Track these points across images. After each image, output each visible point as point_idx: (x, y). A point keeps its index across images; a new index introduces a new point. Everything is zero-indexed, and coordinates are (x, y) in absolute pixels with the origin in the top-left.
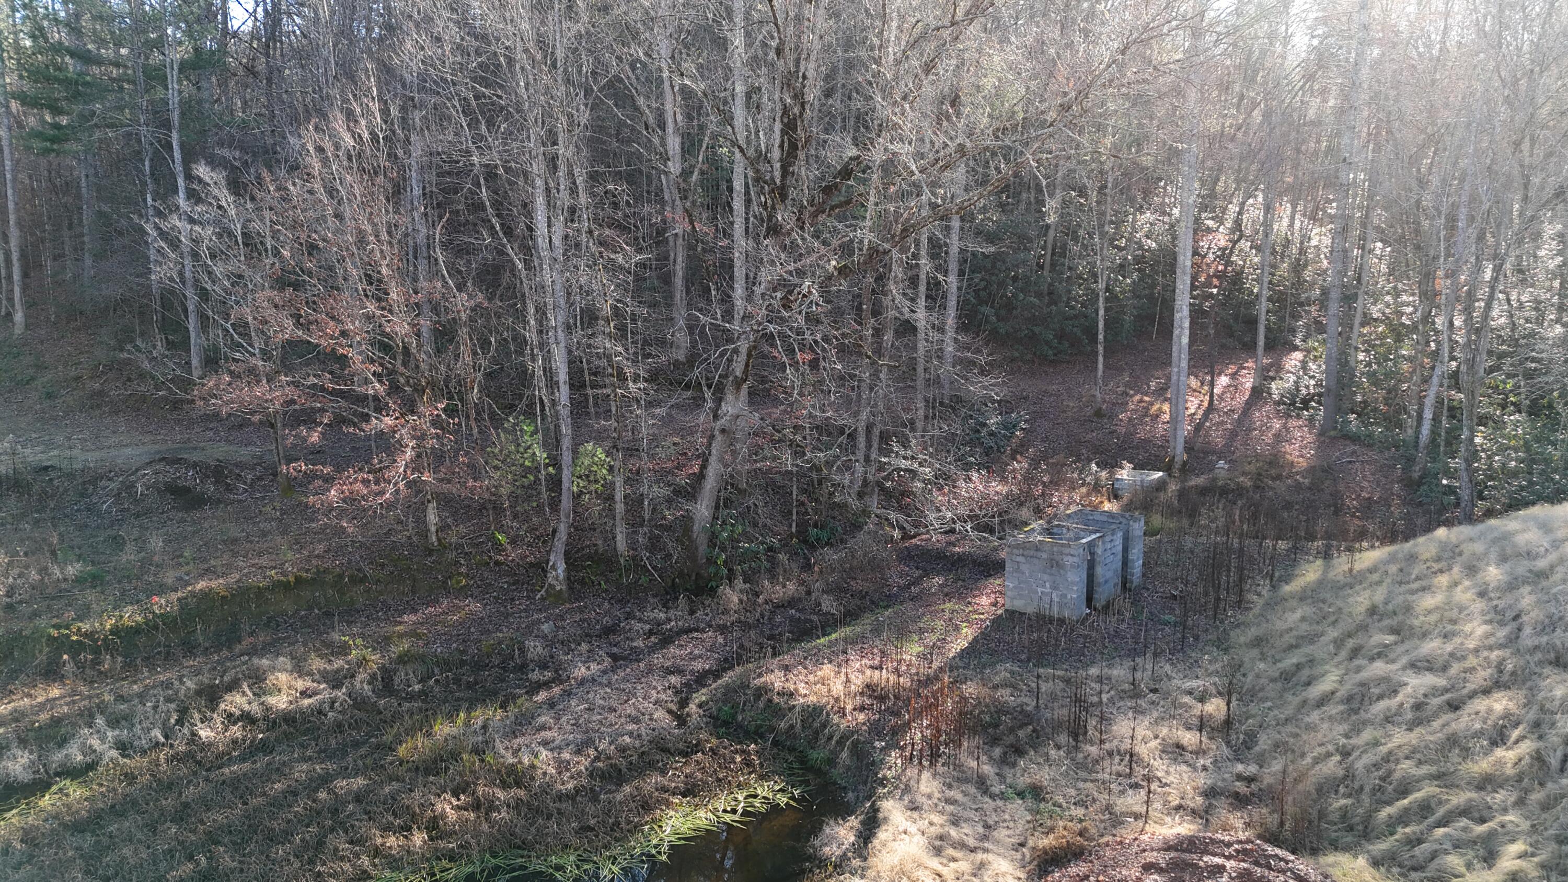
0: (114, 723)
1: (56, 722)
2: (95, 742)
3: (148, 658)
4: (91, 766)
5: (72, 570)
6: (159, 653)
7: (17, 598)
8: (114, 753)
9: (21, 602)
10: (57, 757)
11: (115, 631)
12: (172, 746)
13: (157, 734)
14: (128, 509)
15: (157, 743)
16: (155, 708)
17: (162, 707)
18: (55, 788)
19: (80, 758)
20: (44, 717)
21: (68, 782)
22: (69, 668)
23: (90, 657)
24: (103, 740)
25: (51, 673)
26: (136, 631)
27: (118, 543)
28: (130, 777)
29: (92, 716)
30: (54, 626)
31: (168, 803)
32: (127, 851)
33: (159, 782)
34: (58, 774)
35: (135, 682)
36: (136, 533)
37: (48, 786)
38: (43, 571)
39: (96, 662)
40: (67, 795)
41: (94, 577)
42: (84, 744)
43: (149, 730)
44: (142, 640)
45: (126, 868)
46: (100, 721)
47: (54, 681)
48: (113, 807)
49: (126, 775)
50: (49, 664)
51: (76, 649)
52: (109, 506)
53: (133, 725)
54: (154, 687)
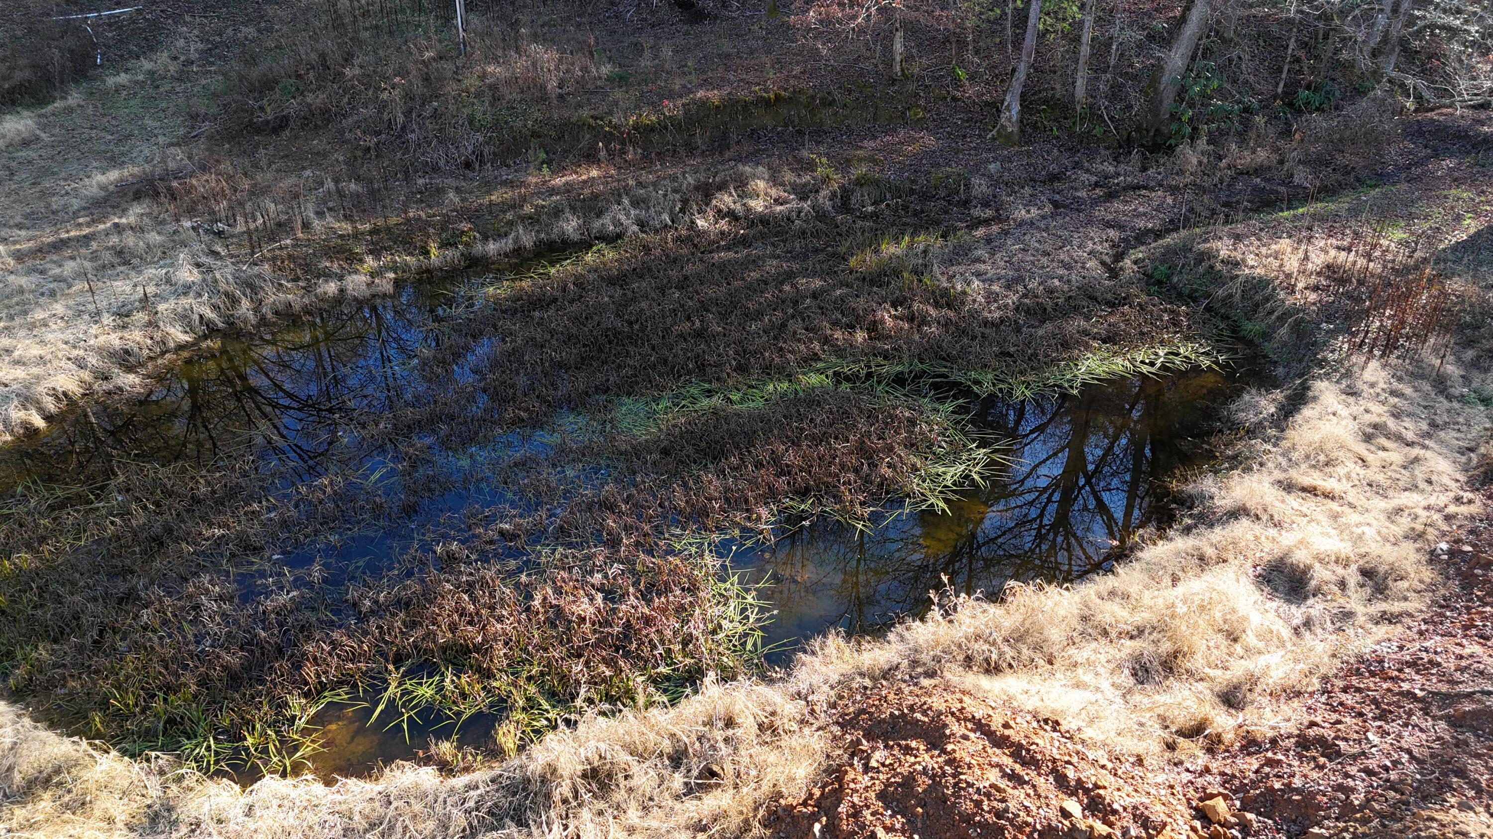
0: (635, 204)
1: (595, 197)
2: (623, 218)
3: (660, 154)
4: (619, 236)
5: (606, 70)
6: (668, 150)
7: (566, 90)
8: (635, 228)
9: (568, 94)
10: (597, 224)
11: (636, 127)
12: (676, 229)
13: (666, 217)
14: (646, 19)
15: (666, 225)
16: (665, 195)
17: (670, 196)
18: (595, 248)
19: (611, 228)
20: (587, 191)
21: (603, 245)
22: (603, 154)
23: (618, 147)
24: (628, 215)
25: (591, 158)
26: (651, 129)
27: (638, 49)
28: (647, 249)
29: (620, 196)
30: (592, 117)
31: (673, 273)
32: (644, 305)
33: (667, 256)
34: (597, 238)
35: (650, 173)
36: (651, 41)
37: (590, 246)
38: (584, 69)
39: (623, 152)
40: (604, 255)
41: (621, 78)
42: (614, 217)
43: (660, 213)
44: (655, 137)
45: (644, 317)
46: (626, 201)
47: (593, 163)
48: (634, 269)
49: (644, 247)
50: (589, 149)
51: (608, 138)
52: (632, 16)
53: (649, 208)
54: (664, 179)
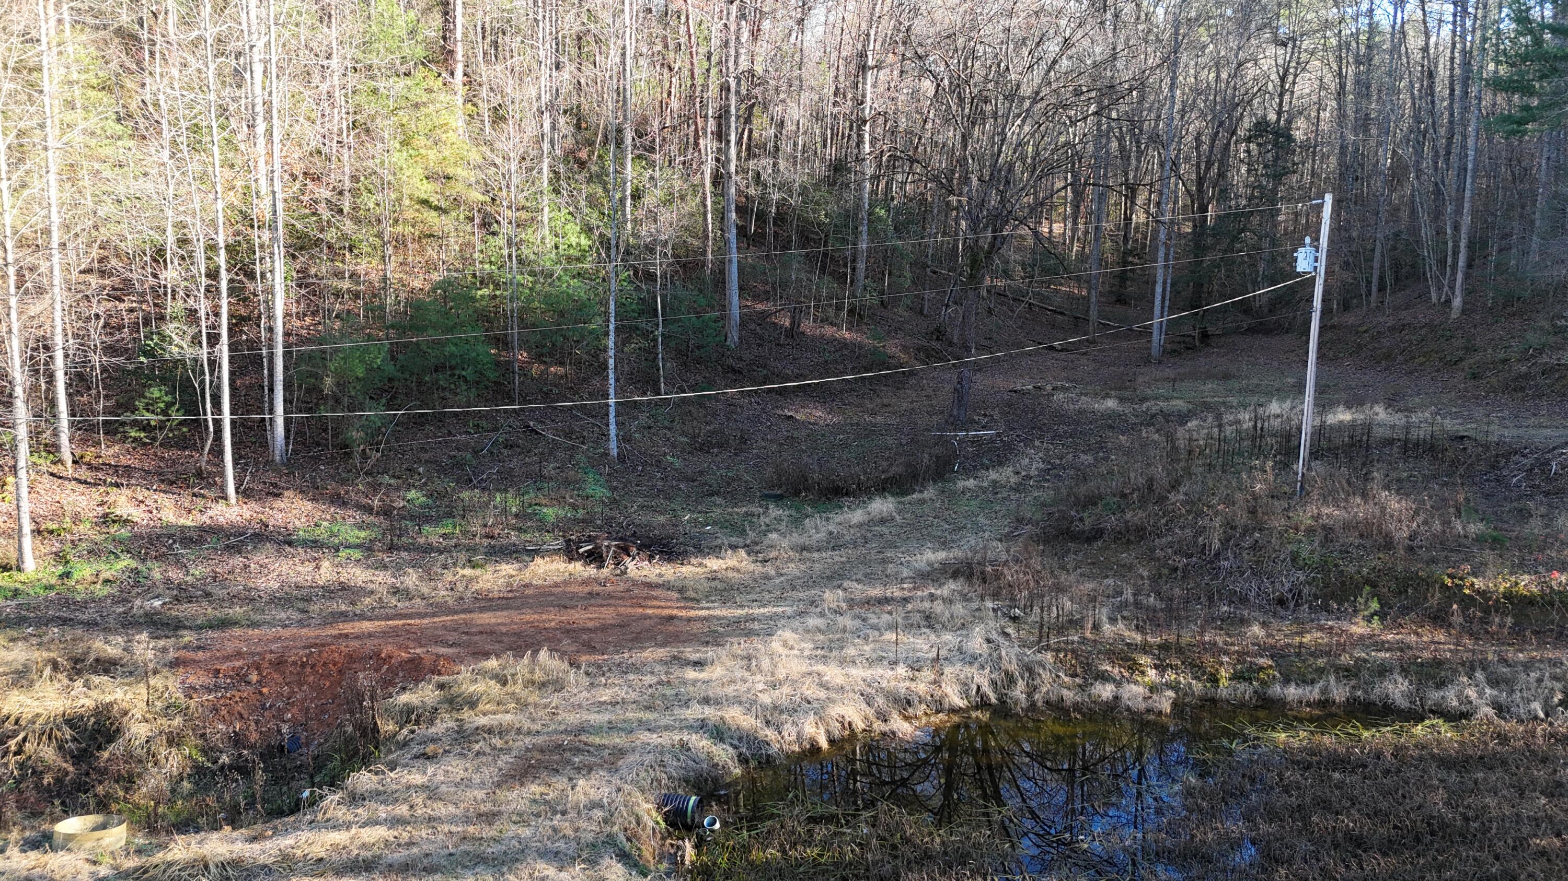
0: (1494, 682)
1: (1438, 663)
2: (1472, 693)
3: (1538, 633)
4: (1466, 715)
5: (1475, 528)
6: (1552, 630)
7: (1416, 543)
8: (1490, 711)
9: (1421, 547)
10: (1434, 696)
11: (1508, 595)
12: (1551, 724)
13: (1537, 707)
14: (1539, 486)
15: (1536, 718)
16: (1540, 681)
17: (1547, 683)
18: (1427, 722)
19: (1455, 703)
20: (1426, 655)
21: (1441, 721)
22: (1457, 619)
23: (1479, 614)
24: (1481, 694)
25: (1439, 619)
26: (1530, 601)
27: (1524, 515)
28: (1503, 739)
29: (1473, 669)
30: (1449, 576)
31: (1540, 774)
32: (1490, 801)
33: (1533, 752)
34: (1431, 711)
35: (1521, 651)
36: (1543, 510)
37: (1422, 719)
38: (1446, 523)
39: (1484, 621)
40: (1439, 733)
41: (1495, 540)
42: (1461, 692)
43: (1529, 701)
44: (1533, 612)
45: (1487, 816)
46: (1479, 675)
47: (1441, 627)
48: (1481, 758)
49: (1499, 735)
50: (1439, 610)
51: (1467, 602)
52: (1519, 481)
53: (1513, 691)
54: (1541, 661)
